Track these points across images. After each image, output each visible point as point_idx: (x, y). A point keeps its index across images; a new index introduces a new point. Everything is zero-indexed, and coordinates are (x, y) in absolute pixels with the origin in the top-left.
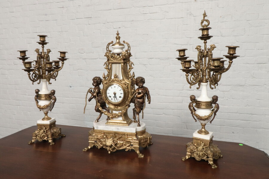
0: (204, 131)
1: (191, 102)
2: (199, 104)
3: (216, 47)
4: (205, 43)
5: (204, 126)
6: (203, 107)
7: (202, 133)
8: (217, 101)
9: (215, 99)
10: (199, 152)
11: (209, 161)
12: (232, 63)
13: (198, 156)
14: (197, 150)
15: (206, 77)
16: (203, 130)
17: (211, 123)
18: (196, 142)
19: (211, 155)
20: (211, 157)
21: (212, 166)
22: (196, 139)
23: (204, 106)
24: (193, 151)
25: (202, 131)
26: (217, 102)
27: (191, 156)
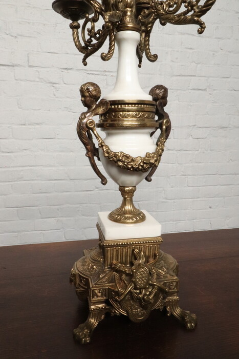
0: (130, 212)
1: (86, 109)
7: (126, 218)
8: (165, 104)
10: (143, 291)
11: (168, 308)
13: (141, 306)
14: (135, 283)
16: (128, 207)
18: (117, 256)
19: (174, 284)
20: (172, 294)
21: (187, 323)
22: (117, 246)
24: (118, 294)
25: (125, 212)
27: (108, 314)
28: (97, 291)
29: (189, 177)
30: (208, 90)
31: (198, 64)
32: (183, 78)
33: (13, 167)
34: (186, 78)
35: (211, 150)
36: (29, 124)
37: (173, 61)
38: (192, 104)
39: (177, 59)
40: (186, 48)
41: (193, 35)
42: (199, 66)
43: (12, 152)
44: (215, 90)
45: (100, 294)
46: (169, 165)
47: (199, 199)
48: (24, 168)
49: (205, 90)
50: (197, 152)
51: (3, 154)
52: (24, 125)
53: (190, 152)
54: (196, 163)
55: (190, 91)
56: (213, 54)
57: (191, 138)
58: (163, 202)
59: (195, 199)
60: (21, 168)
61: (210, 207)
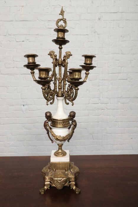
1: (46, 119)
2: (55, 123)
3: (72, 55)
4: (61, 49)
5: (60, 146)
6: (59, 126)
9: (72, 116)
12: (88, 74)
15: (61, 90)
17: (69, 142)
23: (60, 124)
26: (74, 119)
27: (50, 186)
28: (47, 178)
29: (119, 122)
30: (128, 79)
31: (122, 67)
32: (114, 74)
33: (34, 117)
34: (116, 74)
35: (131, 109)
36: (41, 99)
37: (109, 67)
38: (119, 86)
39: (111, 66)
40: (115, 60)
41: (119, 54)
42: (122, 68)
43: (34, 111)
44: (132, 79)
45: (48, 179)
46: (108, 116)
47: (125, 134)
48: (39, 118)
49: (126, 79)
50: (123, 110)
51: (30, 112)
52: (39, 99)
53: (119, 110)
54: (123, 115)
55: (118, 80)
56: (130, 62)
57: (119, 103)
58: (105, 135)
59: (123, 134)
60: (37, 118)
61: (132, 139)
